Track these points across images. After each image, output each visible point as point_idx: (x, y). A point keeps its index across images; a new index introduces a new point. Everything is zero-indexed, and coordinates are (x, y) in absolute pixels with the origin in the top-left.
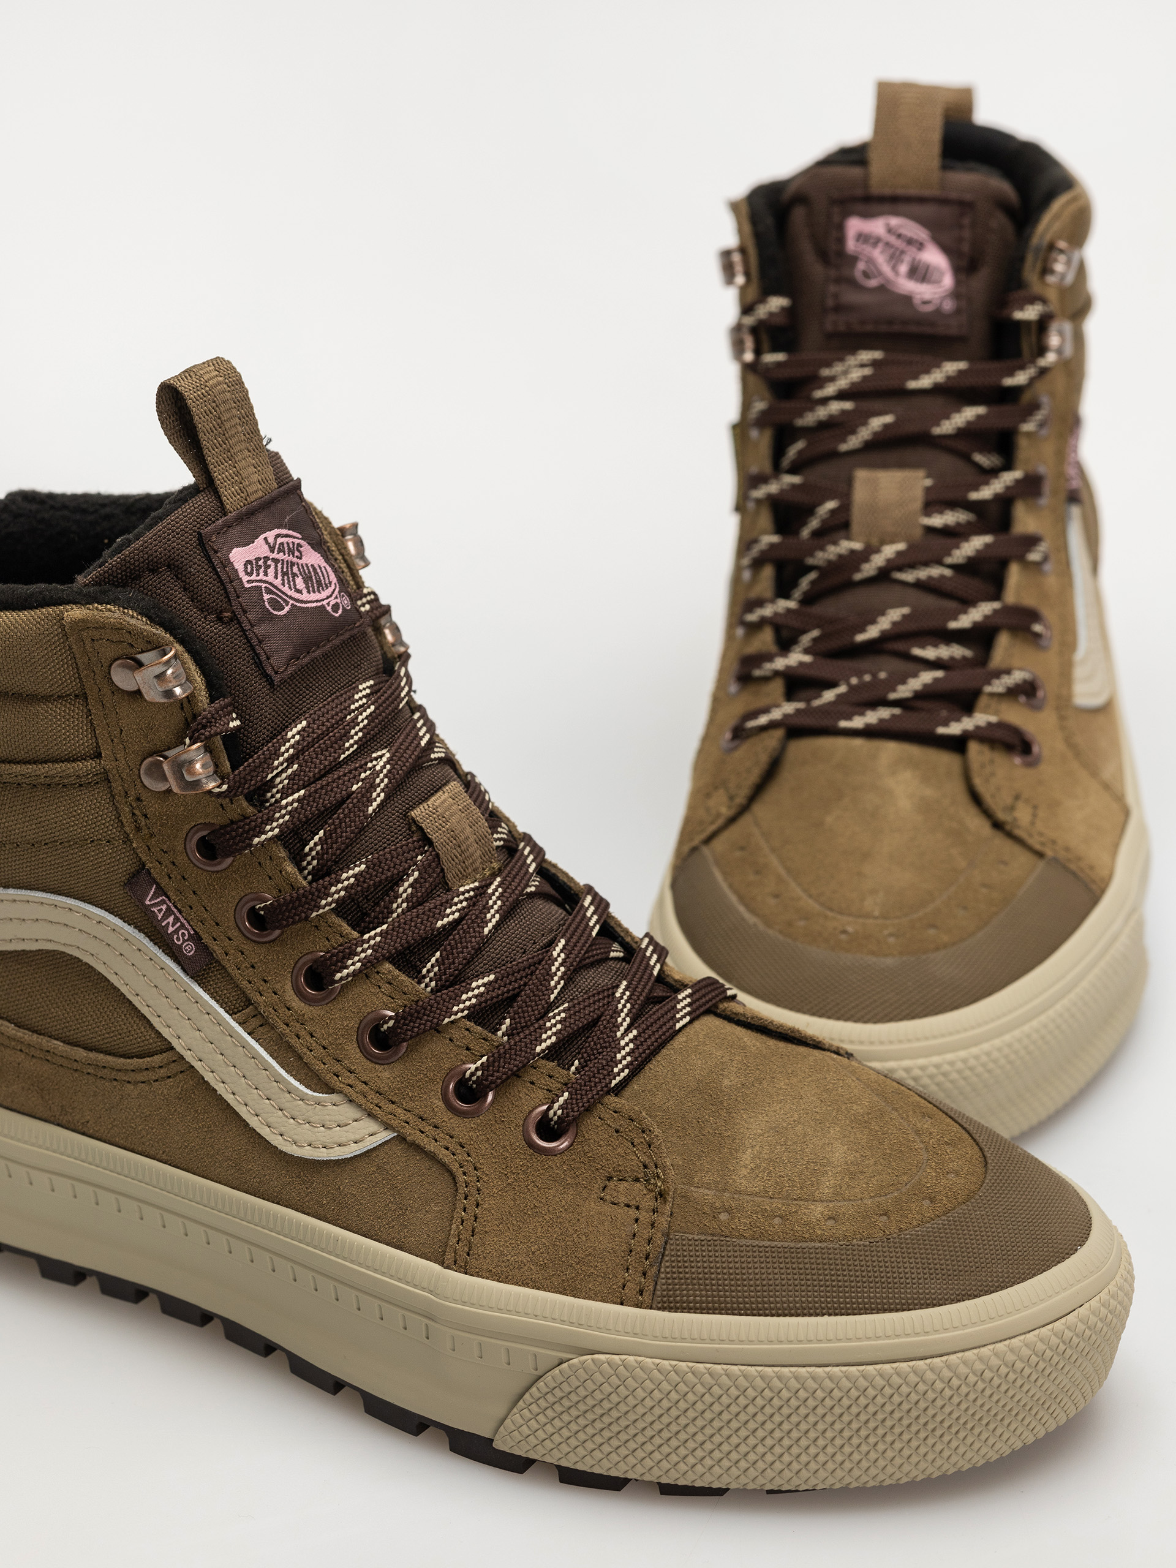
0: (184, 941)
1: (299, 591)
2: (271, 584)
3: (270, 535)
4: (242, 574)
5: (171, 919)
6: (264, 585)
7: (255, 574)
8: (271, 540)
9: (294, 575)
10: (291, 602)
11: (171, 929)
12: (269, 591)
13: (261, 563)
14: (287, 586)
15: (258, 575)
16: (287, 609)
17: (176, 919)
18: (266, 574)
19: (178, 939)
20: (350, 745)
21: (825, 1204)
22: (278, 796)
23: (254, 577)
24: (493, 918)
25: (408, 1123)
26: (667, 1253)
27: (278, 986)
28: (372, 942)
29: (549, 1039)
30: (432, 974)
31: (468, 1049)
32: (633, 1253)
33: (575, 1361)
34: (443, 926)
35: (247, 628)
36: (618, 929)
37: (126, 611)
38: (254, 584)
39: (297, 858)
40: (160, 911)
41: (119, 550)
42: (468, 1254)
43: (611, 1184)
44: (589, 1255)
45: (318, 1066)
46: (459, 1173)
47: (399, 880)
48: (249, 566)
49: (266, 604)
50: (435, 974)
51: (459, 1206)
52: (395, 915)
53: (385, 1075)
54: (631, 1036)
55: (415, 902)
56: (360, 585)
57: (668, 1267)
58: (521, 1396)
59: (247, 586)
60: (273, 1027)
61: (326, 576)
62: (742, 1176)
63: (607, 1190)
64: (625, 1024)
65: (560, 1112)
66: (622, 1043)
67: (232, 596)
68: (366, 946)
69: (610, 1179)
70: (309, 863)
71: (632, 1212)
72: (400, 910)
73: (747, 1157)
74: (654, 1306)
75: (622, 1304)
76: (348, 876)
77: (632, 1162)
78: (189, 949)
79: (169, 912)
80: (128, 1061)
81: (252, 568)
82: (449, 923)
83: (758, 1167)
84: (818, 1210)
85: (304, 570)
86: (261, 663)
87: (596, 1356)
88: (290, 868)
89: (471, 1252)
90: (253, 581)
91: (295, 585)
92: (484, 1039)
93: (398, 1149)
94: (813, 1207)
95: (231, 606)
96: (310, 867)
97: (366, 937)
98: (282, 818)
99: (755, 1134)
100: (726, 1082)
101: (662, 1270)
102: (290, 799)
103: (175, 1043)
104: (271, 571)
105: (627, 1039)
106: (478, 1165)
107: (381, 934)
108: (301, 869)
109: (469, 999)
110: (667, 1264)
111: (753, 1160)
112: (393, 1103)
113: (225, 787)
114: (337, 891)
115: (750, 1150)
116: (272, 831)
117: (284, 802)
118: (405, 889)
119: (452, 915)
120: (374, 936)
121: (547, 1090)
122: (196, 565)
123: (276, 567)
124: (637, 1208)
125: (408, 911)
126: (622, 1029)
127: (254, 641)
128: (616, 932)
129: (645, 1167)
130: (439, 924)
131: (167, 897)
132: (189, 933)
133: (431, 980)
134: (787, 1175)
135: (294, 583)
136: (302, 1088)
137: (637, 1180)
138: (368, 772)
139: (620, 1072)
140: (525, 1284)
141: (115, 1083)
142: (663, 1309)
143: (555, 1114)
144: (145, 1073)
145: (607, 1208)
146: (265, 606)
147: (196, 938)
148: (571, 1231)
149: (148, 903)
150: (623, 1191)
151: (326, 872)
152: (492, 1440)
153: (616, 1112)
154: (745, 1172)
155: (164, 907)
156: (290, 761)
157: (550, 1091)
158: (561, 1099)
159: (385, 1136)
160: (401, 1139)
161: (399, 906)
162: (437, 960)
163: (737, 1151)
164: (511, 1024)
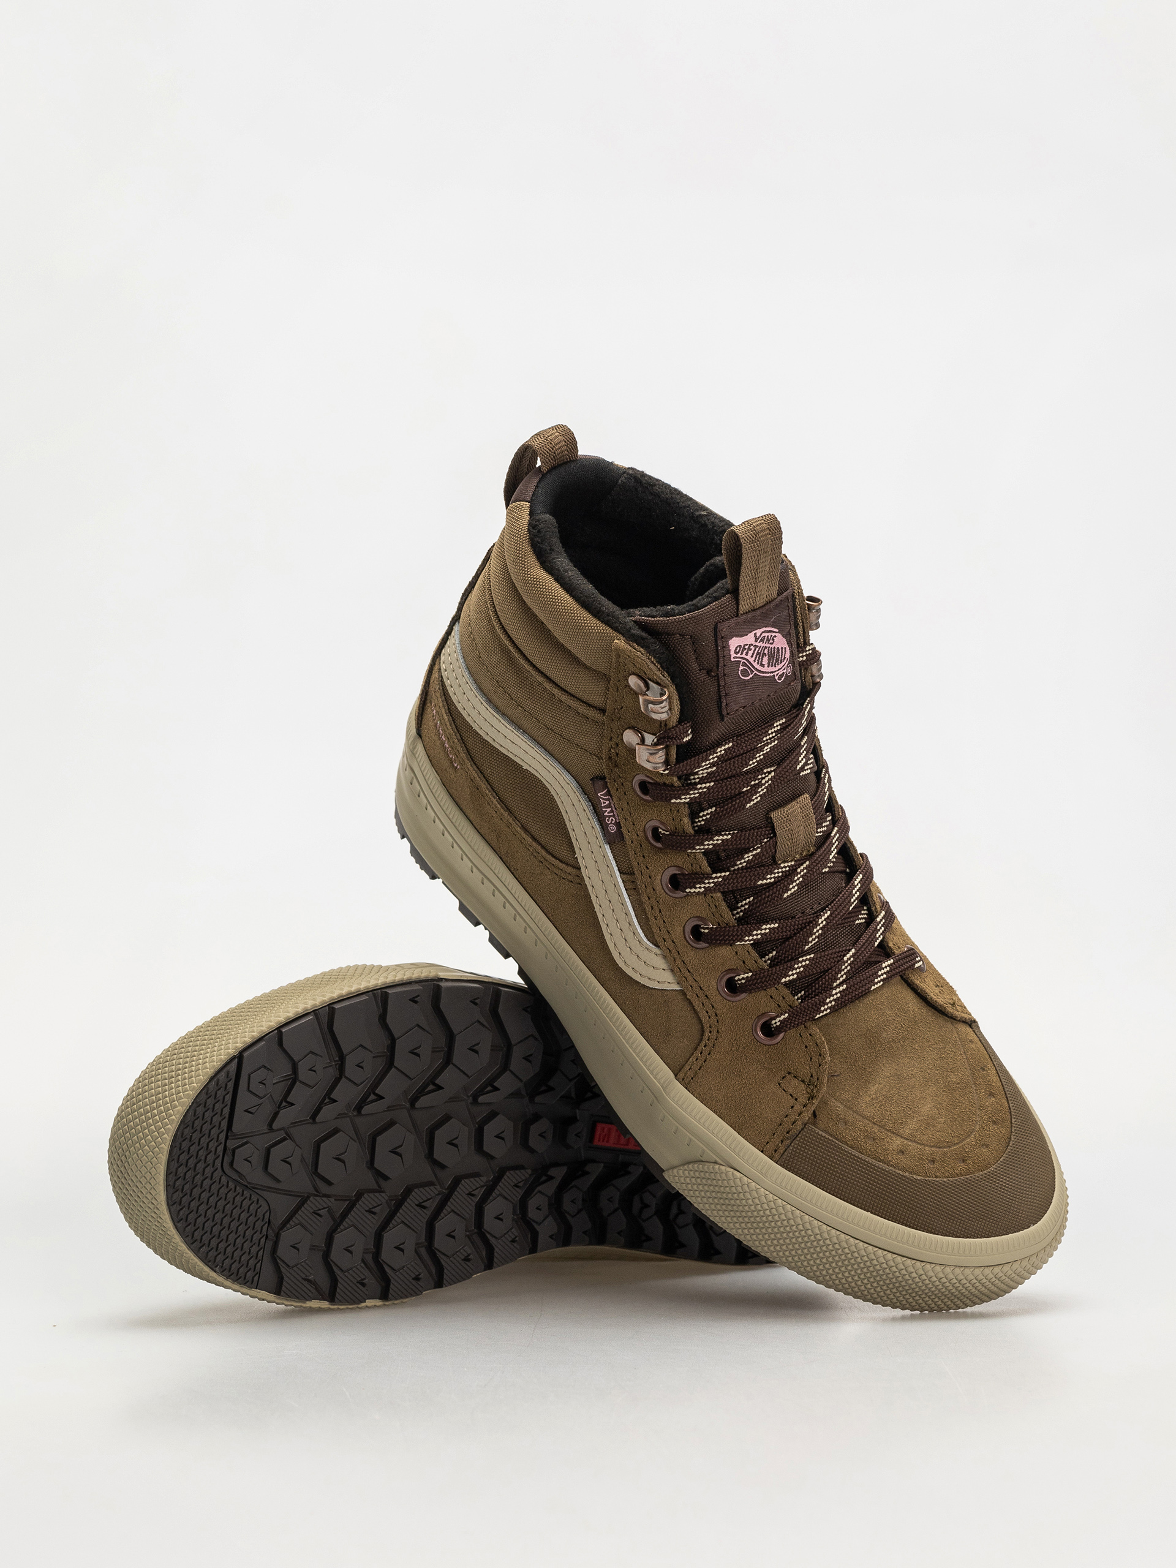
0: (611, 823)
1: (763, 665)
2: (747, 660)
3: (759, 632)
4: (732, 653)
5: (609, 810)
6: (743, 661)
7: (740, 653)
8: (758, 635)
9: (764, 654)
10: (755, 672)
11: (606, 814)
12: (744, 664)
13: (746, 647)
14: (757, 661)
15: (742, 654)
16: (751, 676)
17: (612, 811)
18: (747, 654)
19: (608, 820)
20: (753, 763)
21: (902, 1140)
22: (697, 780)
23: (738, 655)
24: (793, 888)
25: (692, 987)
26: (800, 1135)
27: (652, 874)
28: (716, 880)
29: (792, 976)
30: (743, 908)
31: (744, 962)
32: (781, 1126)
33: (723, 1168)
34: (762, 885)
35: (722, 684)
36: (870, 899)
37: (650, 657)
38: (737, 659)
39: (693, 816)
40: (604, 803)
41: (667, 615)
42: (692, 1079)
43: (788, 1077)
44: (757, 1116)
45: (655, 930)
46: (707, 1031)
47: (747, 851)
48: (738, 648)
49: (739, 672)
50: (745, 909)
51: (699, 1048)
52: (736, 867)
53: (690, 956)
54: (841, 988)
55: (750, 866)
56: (806, 642)
57: (796, 1144)
58: (689, 1163)
59: (733, 660)
60: (639, 894)
61: (784, 654)
62: (864, 1104)
63: (784, 1081)
64: (841, 979)
65: (778, 1024)
66: (834, 992)
67: (721, 664)
68: (711, 881)
69: (789, 1073)
70: (699, 821)
71: (792, 1101)
72: (740, 866)
73: (873, 1089)
74: (779, 1163)
75: (762, 1152)
76: (718, 839)
77: (805, 1071)
78: (612, 829)
79: (609, 806)
80: (554, 859)
81: (739, 650)
82: (766, 884)
83: (877, 1098)
84: (897, 1142)
85: (771, 651)
86: (721, 706)
87: (735, 1172)
88: (686, 820)
89: (694, 1079)
90: (737, 658)
91: (762, 661)
92: (755, 961)
93: (680, 997)
94: (895, 1139)
95: (718, 671)
96: (699, 824)
97: (714, 875)
98: (694, 794)
99: (885, 1076)
100: (884, 1035)
101: (793, 1144)
102: (704, 785)
103: (583, 869)
104: (751, 653)
105: (838, 990)
106: (720, 1031)
107: (723, 877)
108: (693, 822)
109: (757, 935)
110: (797, 1142)
111: (876, 1093)
112: (689, 971)
113: (667, 772)
114: (709, 845)
115: (877, 1085)
116: (685, 799)
117: (699, 786)
118: (749, 856)
119: (770, 879)
120: (718, 877)
121: (778, 1005)
122: (707, 642)
123: (755, 650)
124: (796, 1099)
125: (745, 869)
126: (838, 982)
127: (723, 693)
128: (869, 900)
129: (812, 1076)
130: (760, 882)
131: (611, 796)
132: (616, 821)
133: (741, 911)
134: (890, 1111)
135: (762, 659)
136: (642, 935)
137: (803, 1081)
138: (757, 782)
139: (825, 1010)
140: (715, 1112)
141: (541, 864)
142: (783, 1166)
143: (776, 1023)
144: (560, 871)
145: (780, 1091)
146: (738, 673)
147: (618, 825)
148: (753, 1097)
149: (599, 794)
150: (793, 1085)
151: (705, 832)
152: (664, 1171)
153: (810, 1035)
154: (867, 1099)
155: (607, 802)
156: (713, 765)
157: (779, 1006)
158: (783, 1017)
159: (678, 988)
160: (683, 993)
161: (741, 863)
162: (749, 902)
163: (869, 1083)
164: (775, 955)
